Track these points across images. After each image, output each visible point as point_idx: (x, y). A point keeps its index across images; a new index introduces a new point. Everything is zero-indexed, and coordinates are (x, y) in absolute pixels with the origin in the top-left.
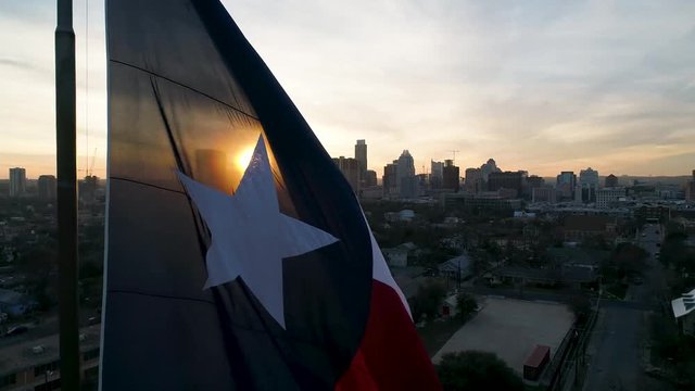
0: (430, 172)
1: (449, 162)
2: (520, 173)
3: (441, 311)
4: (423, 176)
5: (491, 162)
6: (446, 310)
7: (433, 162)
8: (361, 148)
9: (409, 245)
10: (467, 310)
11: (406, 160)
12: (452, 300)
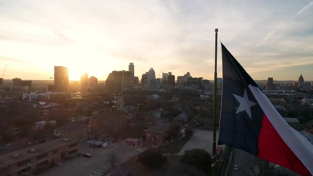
0: (162, 77)
1: (170, 73)
2: (200, 78)
3: (179, 136)
4: (159, 79)
5: (188, 73)
6: (181, 135)
7: (163, 74)
8: (132, 66)
9: (161, 109)
10: (189, 134)
11: (152, 72)
12: (183, 131)
